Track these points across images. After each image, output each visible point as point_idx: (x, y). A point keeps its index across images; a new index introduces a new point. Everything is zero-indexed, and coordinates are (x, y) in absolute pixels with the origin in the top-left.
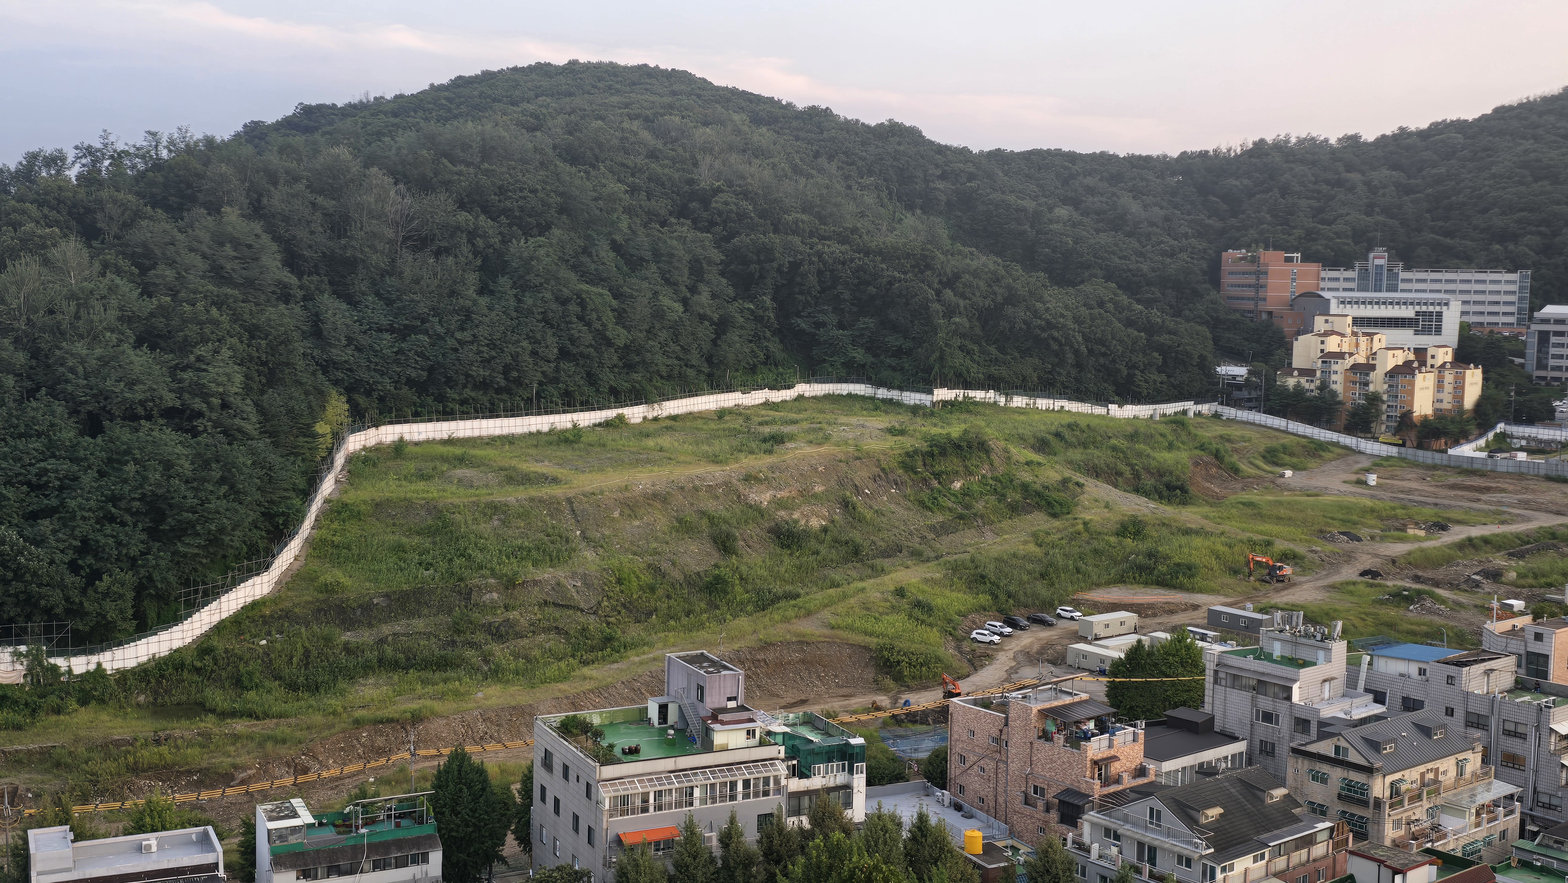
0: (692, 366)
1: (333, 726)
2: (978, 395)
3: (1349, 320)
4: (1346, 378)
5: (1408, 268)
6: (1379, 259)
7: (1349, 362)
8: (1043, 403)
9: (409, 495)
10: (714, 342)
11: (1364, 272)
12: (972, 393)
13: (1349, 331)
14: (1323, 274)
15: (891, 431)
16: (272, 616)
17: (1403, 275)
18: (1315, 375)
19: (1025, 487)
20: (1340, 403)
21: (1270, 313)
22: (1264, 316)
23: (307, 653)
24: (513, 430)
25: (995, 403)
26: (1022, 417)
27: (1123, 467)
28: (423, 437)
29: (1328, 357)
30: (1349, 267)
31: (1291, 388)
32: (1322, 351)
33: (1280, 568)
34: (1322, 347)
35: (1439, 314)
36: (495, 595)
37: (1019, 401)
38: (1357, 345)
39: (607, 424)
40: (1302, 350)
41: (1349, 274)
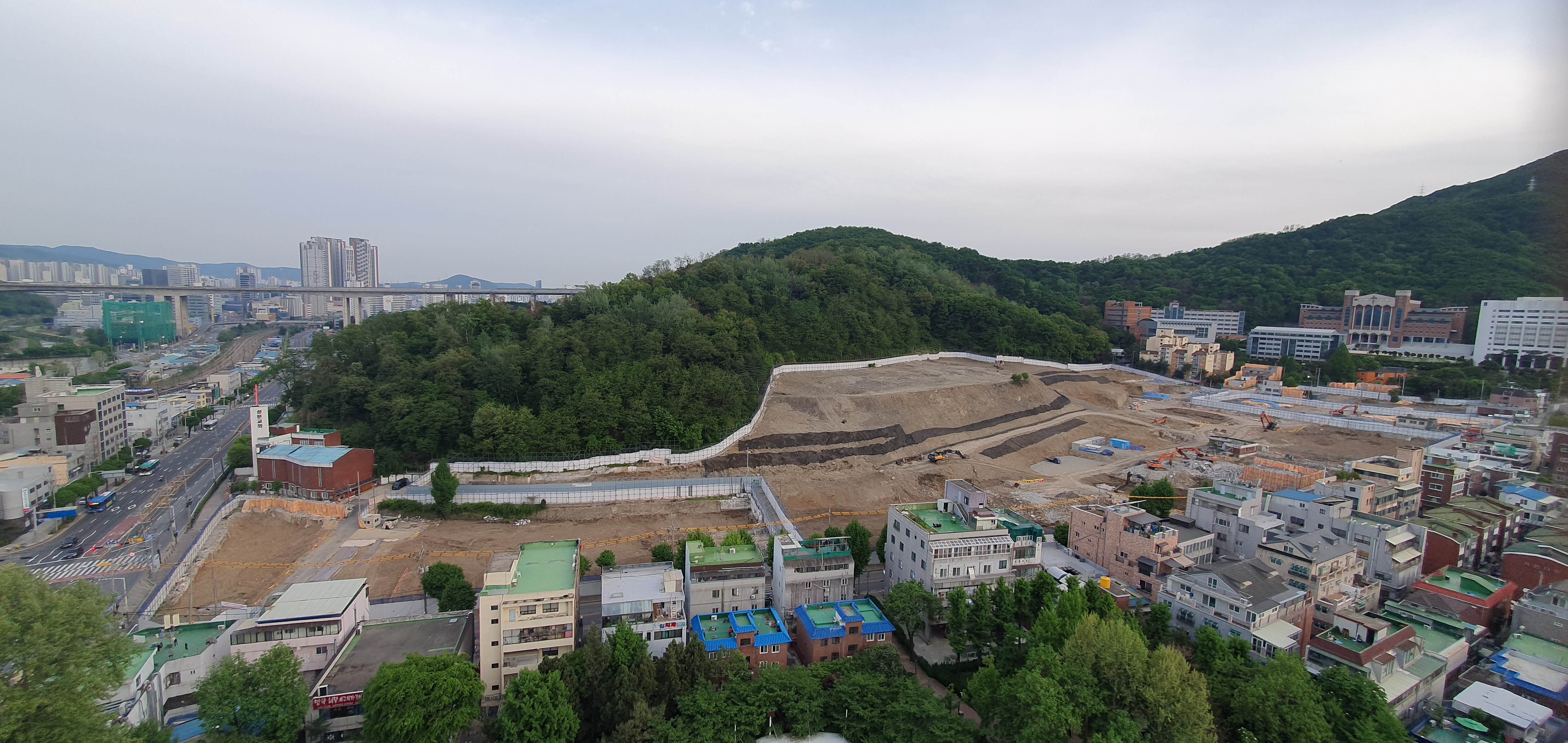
3: (1171, 331)
4: (1173, 355)
5: (1187, 309)
6: (1175, 305)
7: (1175, 348)
11: (1167, 311)
13: (1172, 335)
14: (1152, 311)
17: (1185, 312)
18: (1158, 354)
20: (1171, 365)
21: (1128, 327)
22: (1130, 329)
29: (1164, 347)
30: (1162, 309)
32: (1161, 343)
35: (1207, 329)
38: (1176, 341)
40: (1152, 343)
41: (1161, 311)
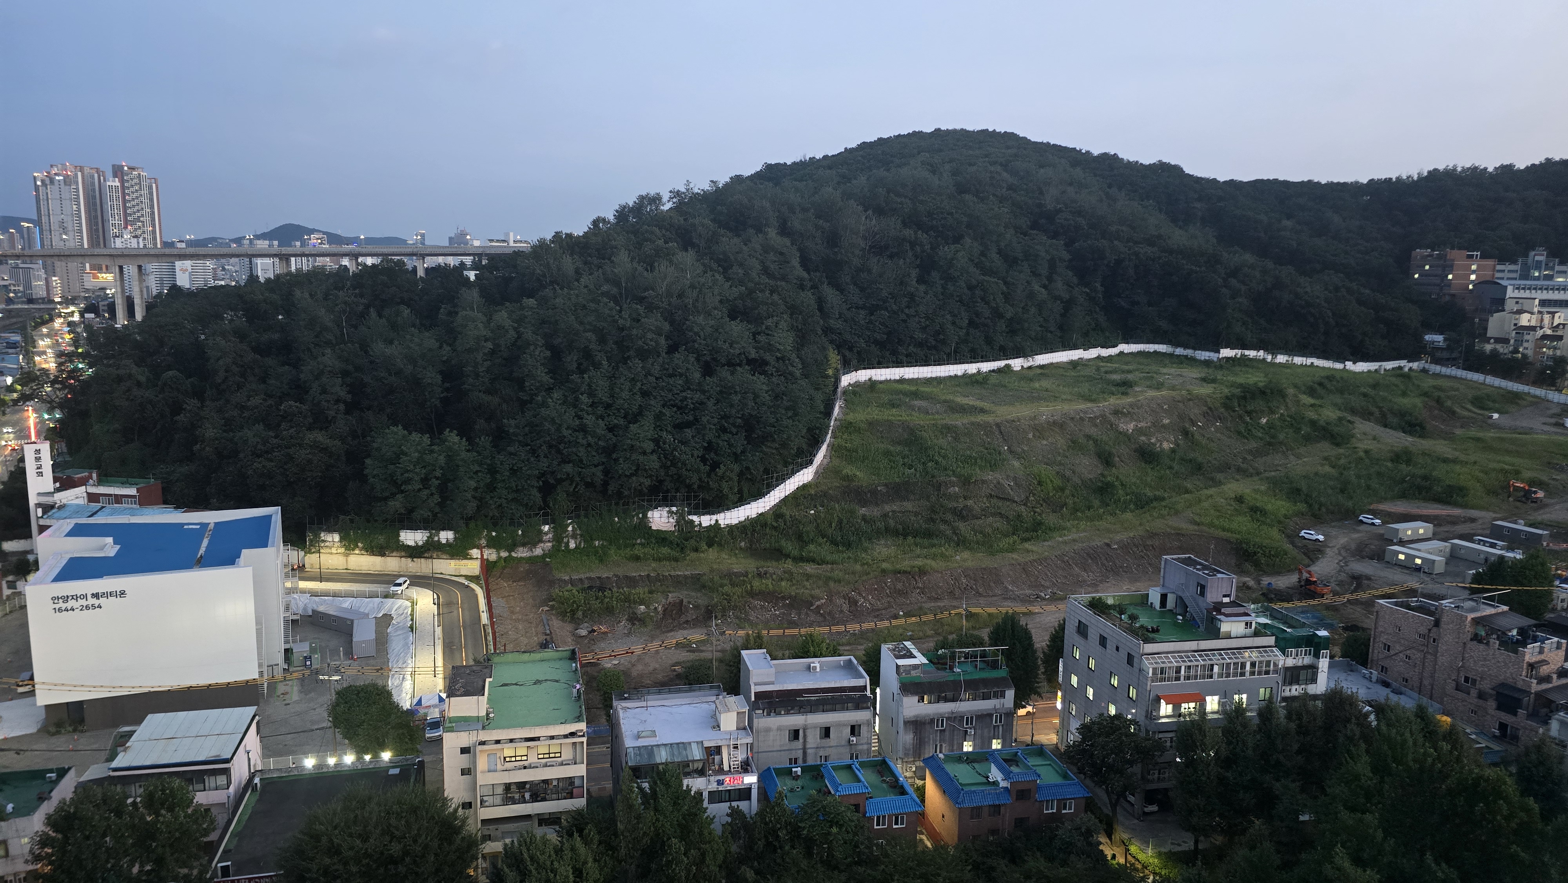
0: (1051, 332)
1: (869, 573)
2: (1252, 353)
3: (1537, 302)
4: (1536, 345)
5: (1562, 263)
6: (1539, 257)
7: (1540, 333)
8: (1298, 360)
9: (890, 418)
10: (1063, 315)
11: (1525, 267)
12: (1247, 352)
13: (1536, 310)
14: (1499, 267)
15: (1204, 380)
16: (816, 495)
17: (1559, 269)
18: (1509, 343)
19: (1313, 423)
20: (1530, 363)
23: (840, 522)
24: (938, 375)
25: (1264, 359)
26: (1289, 371)
27: (1374, 409)
28: (883, 378)
29: (1521, 330)
30: (1514, 262)
31: (1488, 352)
32: (1515, 325)
33: (1535, 492)
34: (1515, 322)
36: (957, 489)
37: (1281, 359)
38: (1542, 320)
39: (999, 371)
40: (1496, 324)
41: (1512, 267)
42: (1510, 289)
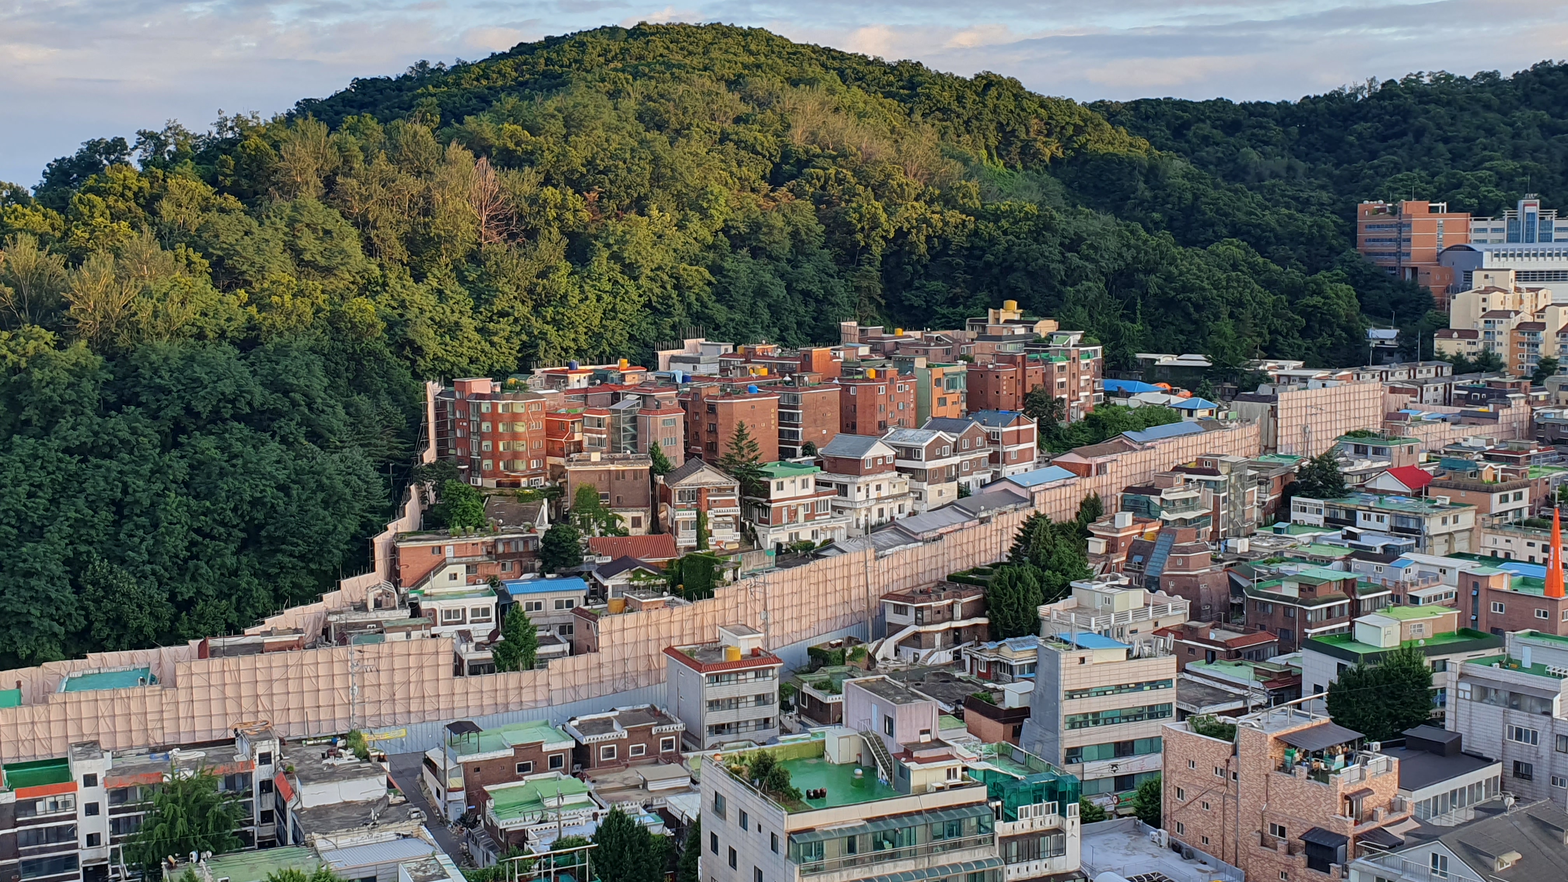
3: (1512, 274)
4: (1512, 340)
5: (1562, 215)
6: (1531, 206)
11: (1514, 221)
13: (1512, 286)
14: (1472, 225)
17: (1556, 223)
18: (1477, 337)
21: (1415, 270)
22: (1408, 275)
30: (1497, 215)
31: (1450, 351)
32: (1484, 310)
34: (1484, 305)
38: (1521, 302)
40: (1460, 309)
41: (1495, 224)
42: (1487, 255)
